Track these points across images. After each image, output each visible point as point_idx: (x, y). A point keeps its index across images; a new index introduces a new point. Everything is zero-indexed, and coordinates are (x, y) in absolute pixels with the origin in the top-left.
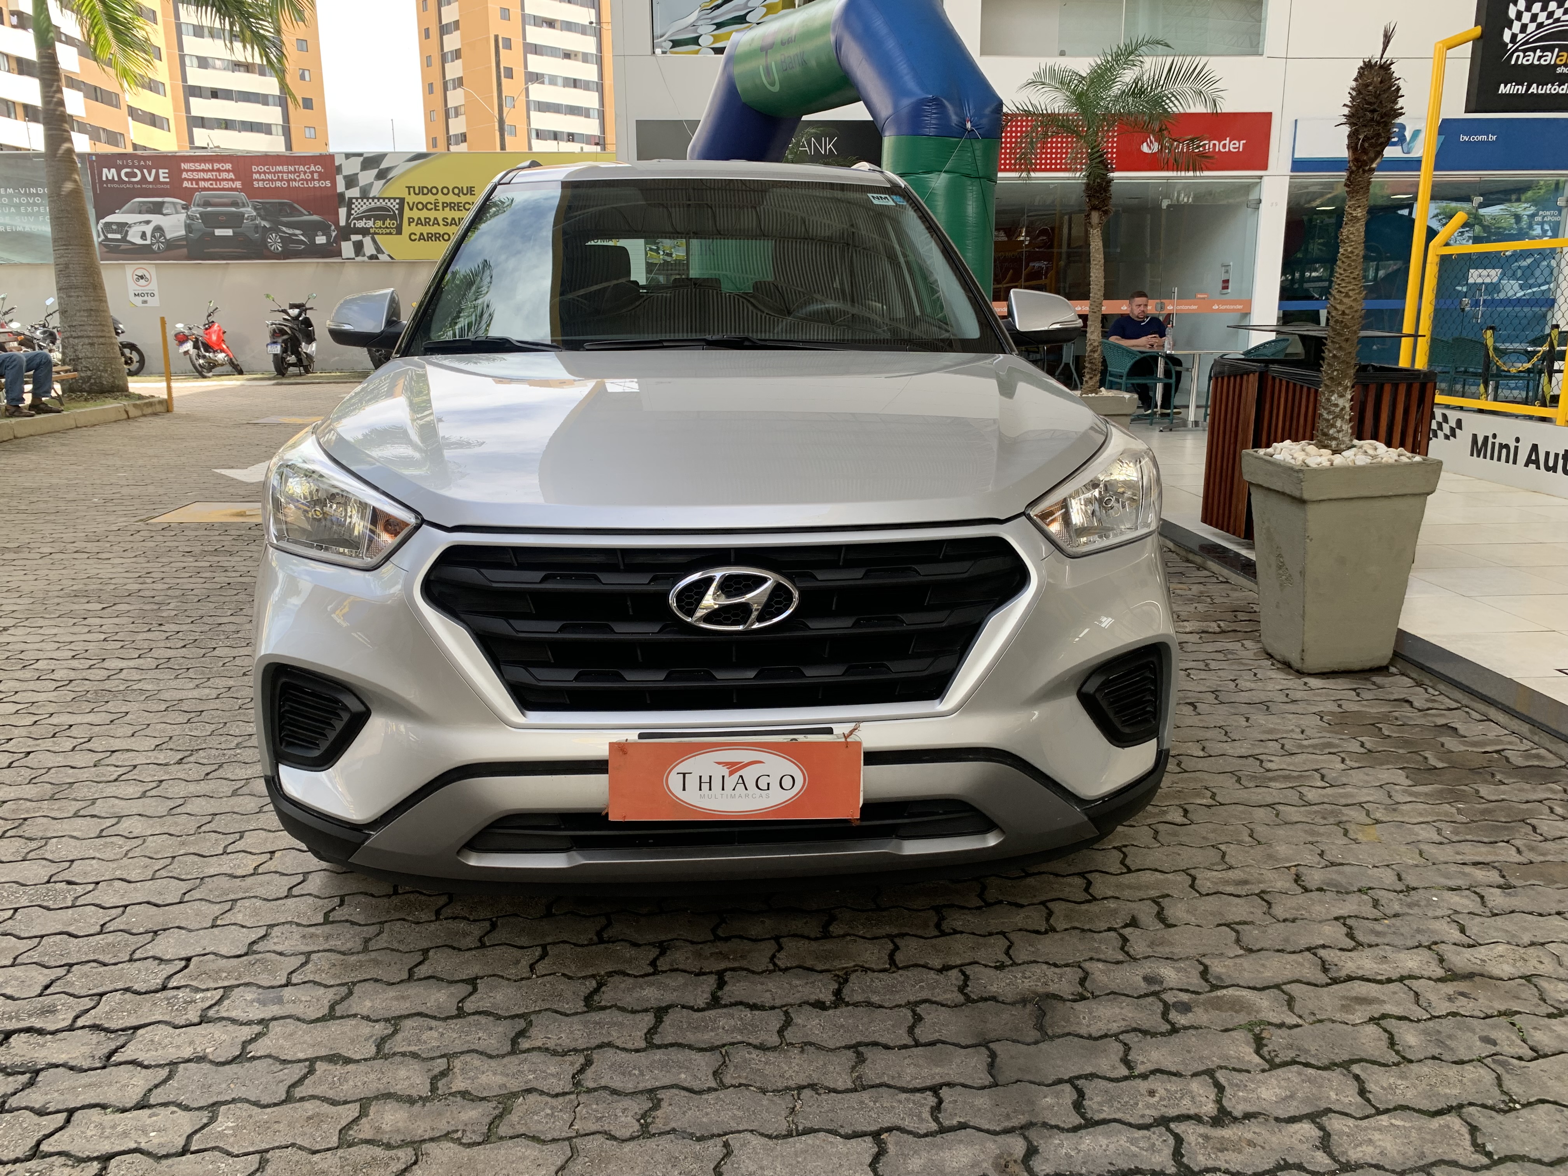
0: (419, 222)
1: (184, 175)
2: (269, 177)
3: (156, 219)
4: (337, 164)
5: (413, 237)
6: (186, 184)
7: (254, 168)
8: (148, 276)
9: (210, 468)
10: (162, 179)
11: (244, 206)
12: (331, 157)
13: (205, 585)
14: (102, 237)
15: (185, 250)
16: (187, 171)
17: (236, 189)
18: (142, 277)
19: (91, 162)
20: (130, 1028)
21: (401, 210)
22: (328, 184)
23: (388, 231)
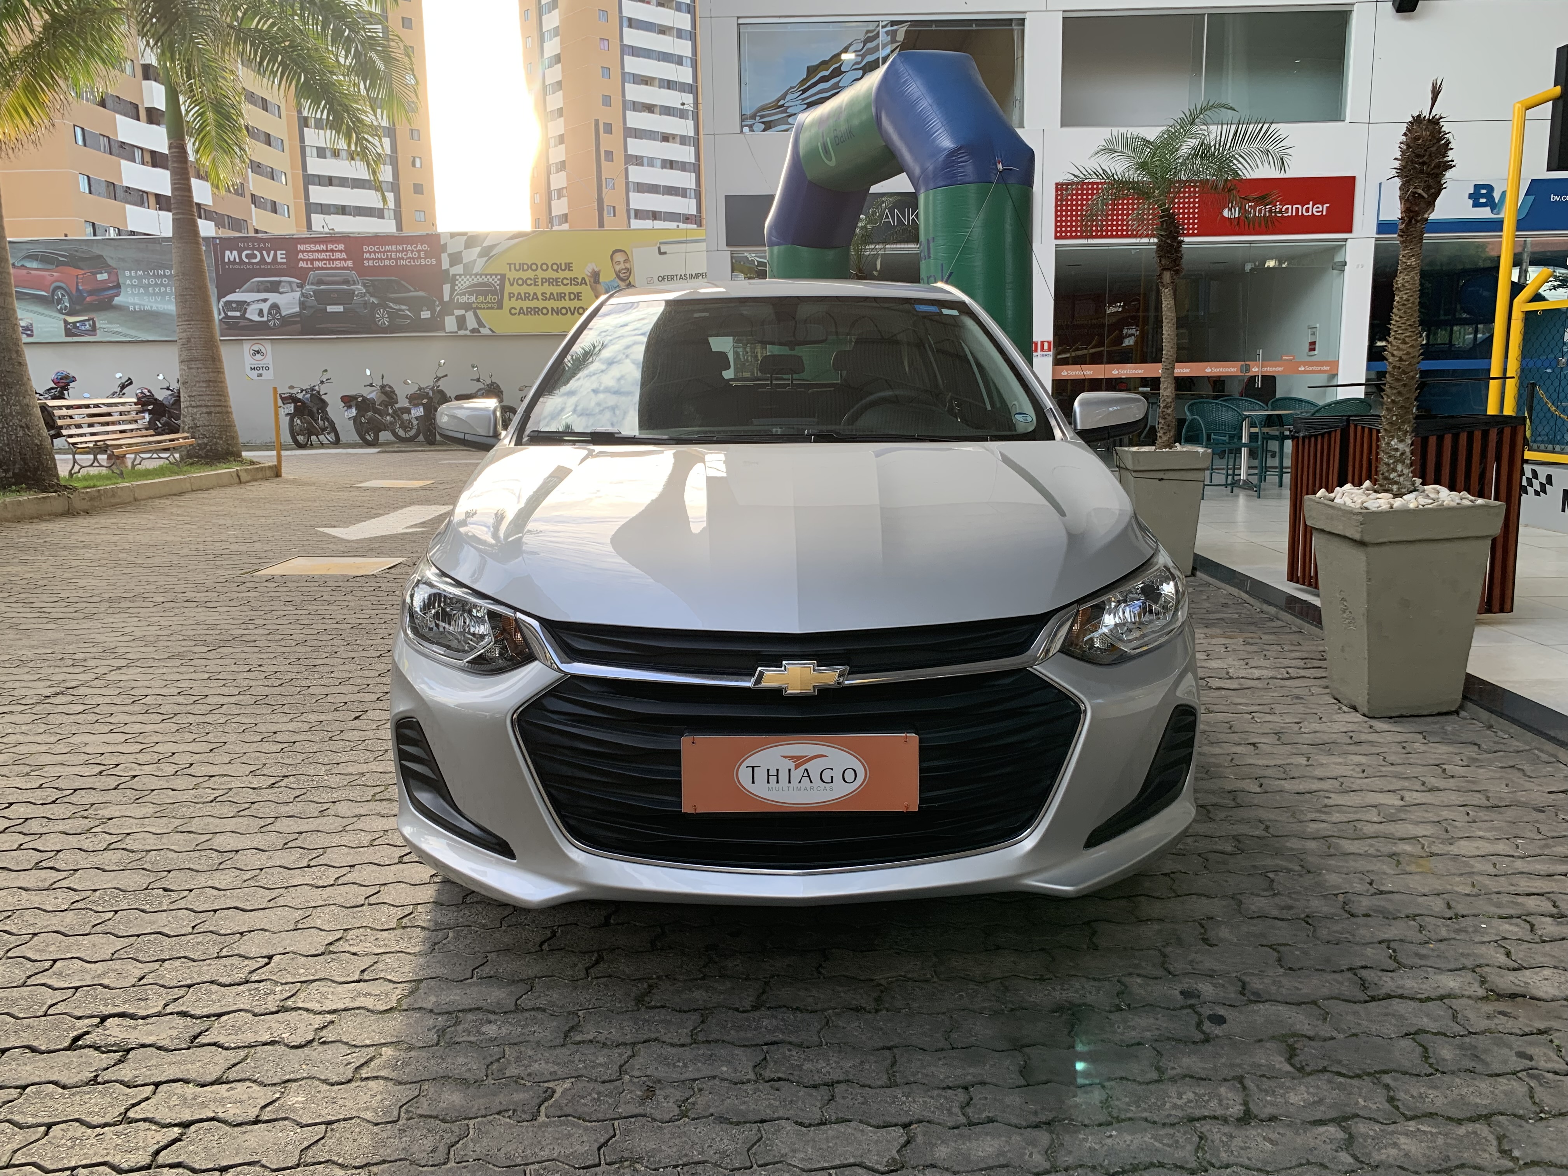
0: (519, 297)
1: (300, 256)
2: (378, 256)
3: (273, 298)
5: (513, 311)
6: (301, 264)
7: (365, 248)
8: (263, 350)
9: (313, 527)
10: (279, 260)
11: (354, 284)
12: (438, 236)
13: (304, 631)
14: (223, 315)
15: (298, 327)
16: (303, 252)
17: (347, 268)
18: (258, 352)
19: (215, 245)
20: (214, 1015)
21: (502, 286)
22: (434, 261)
23: (489, 306)
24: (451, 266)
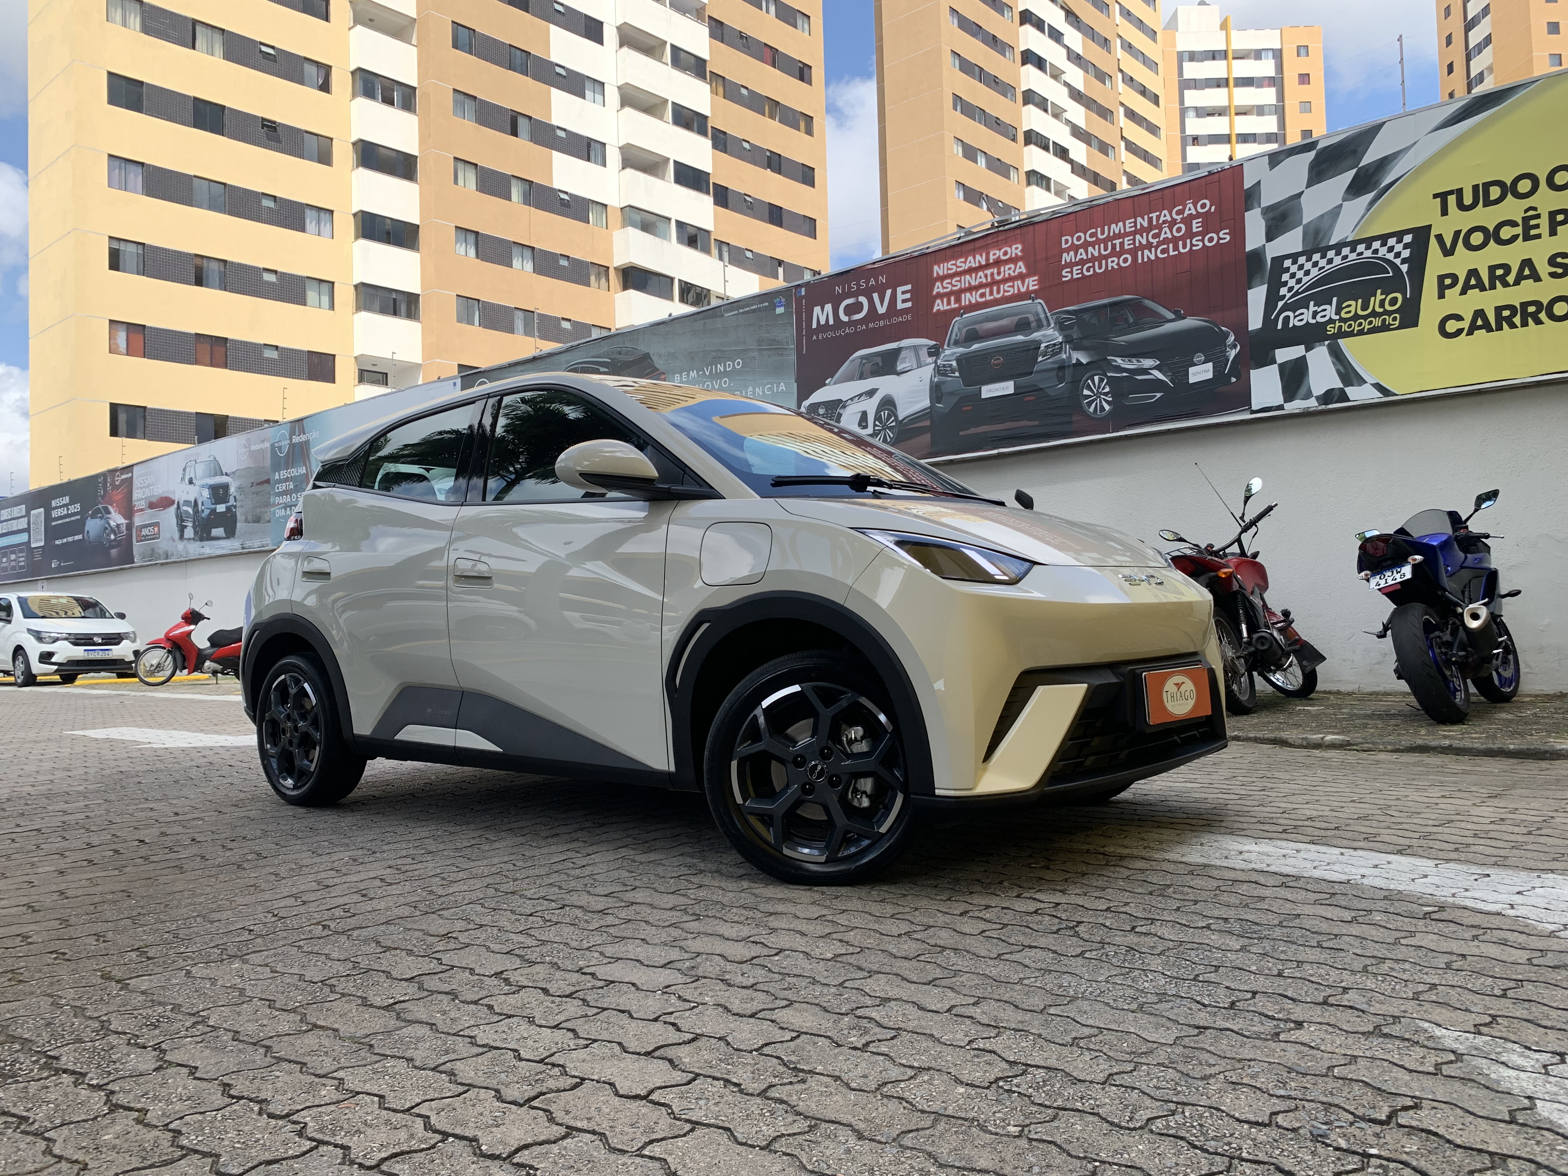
0: (1473, 282)
1: (938, 288)
2: (1093, 251)
4: (1247, 185)
5: (1451, 326)
6: (940, 306)
10: (900, 306)
11: (1040, 326)
12: (1236, 171)
15: (926, 438)
16: (942, 278)
17: (1027, 295)
19: (799, 300)
21: (1418, 262)
22: (1225, 236)
23: (1377, 322)
24: (1270, 237)
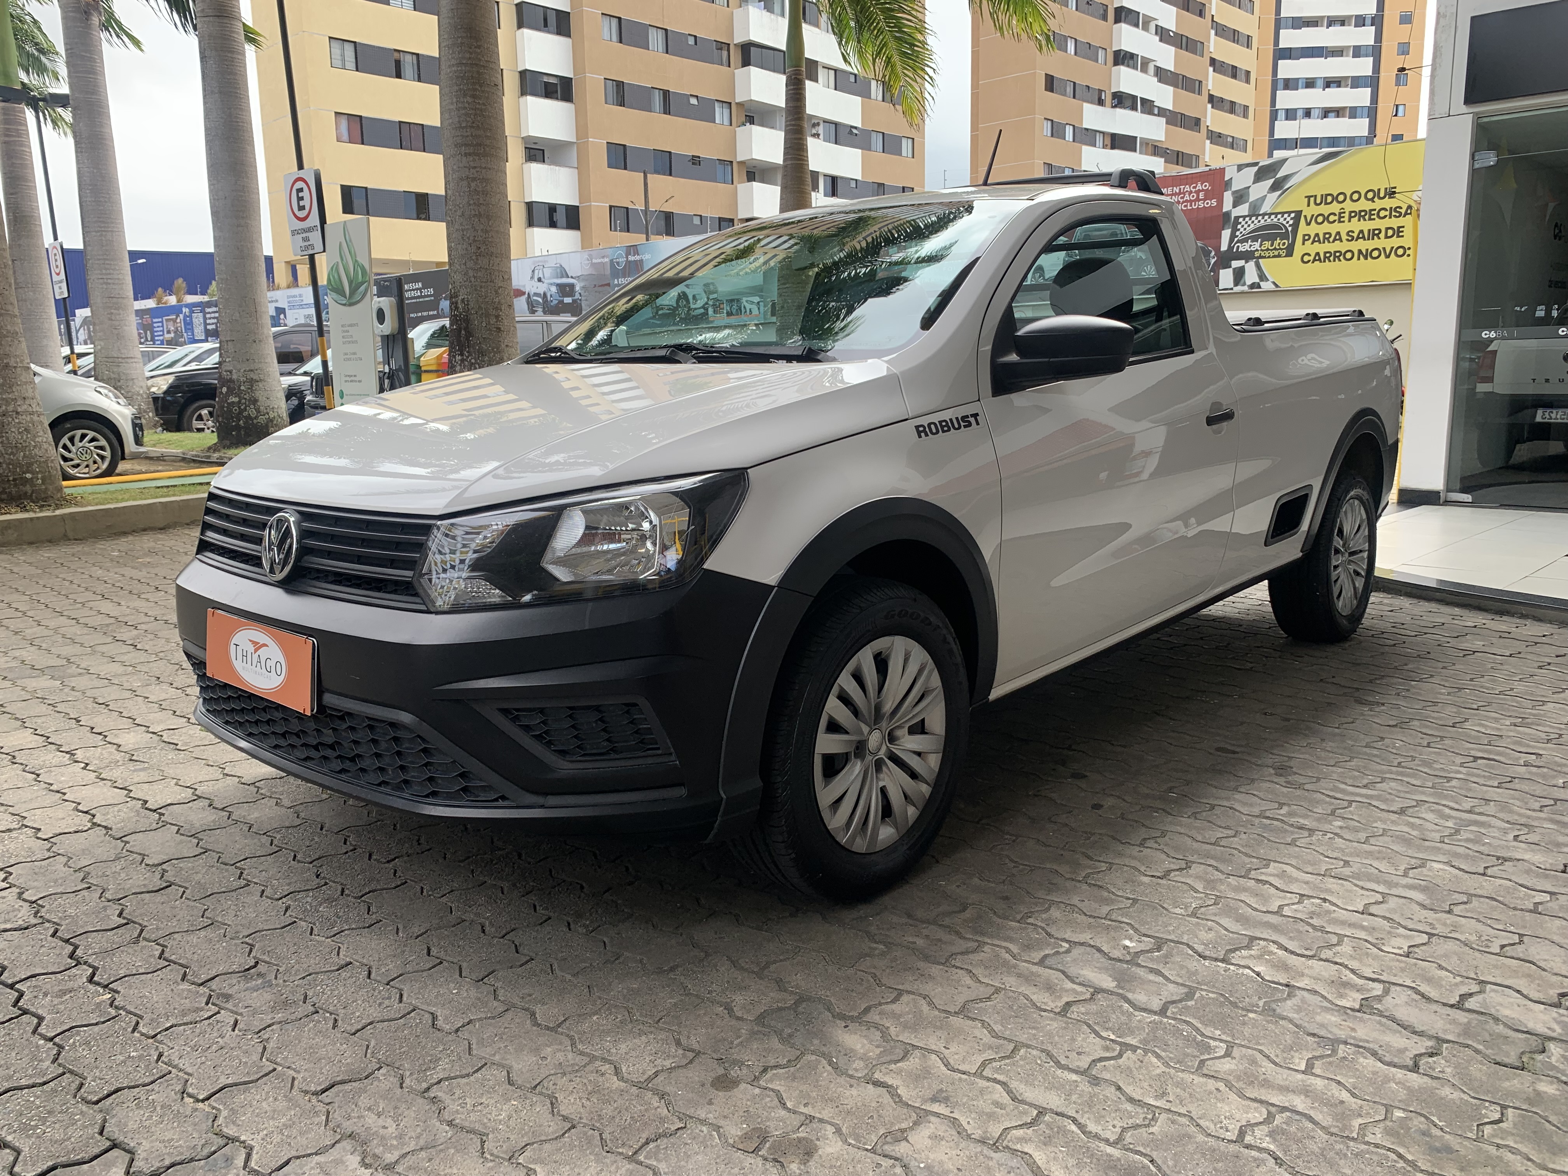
0: (1317, 239)
4: (1227, 178)
5: (1306, 258)
12: (1222, 171)
21: (1296, 226)
22: (1214, 203)
23: (1276, 253)
24: (1234, 206)
